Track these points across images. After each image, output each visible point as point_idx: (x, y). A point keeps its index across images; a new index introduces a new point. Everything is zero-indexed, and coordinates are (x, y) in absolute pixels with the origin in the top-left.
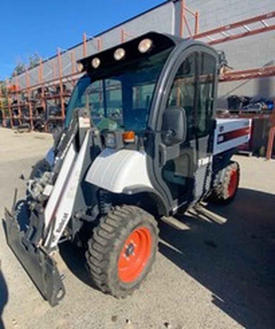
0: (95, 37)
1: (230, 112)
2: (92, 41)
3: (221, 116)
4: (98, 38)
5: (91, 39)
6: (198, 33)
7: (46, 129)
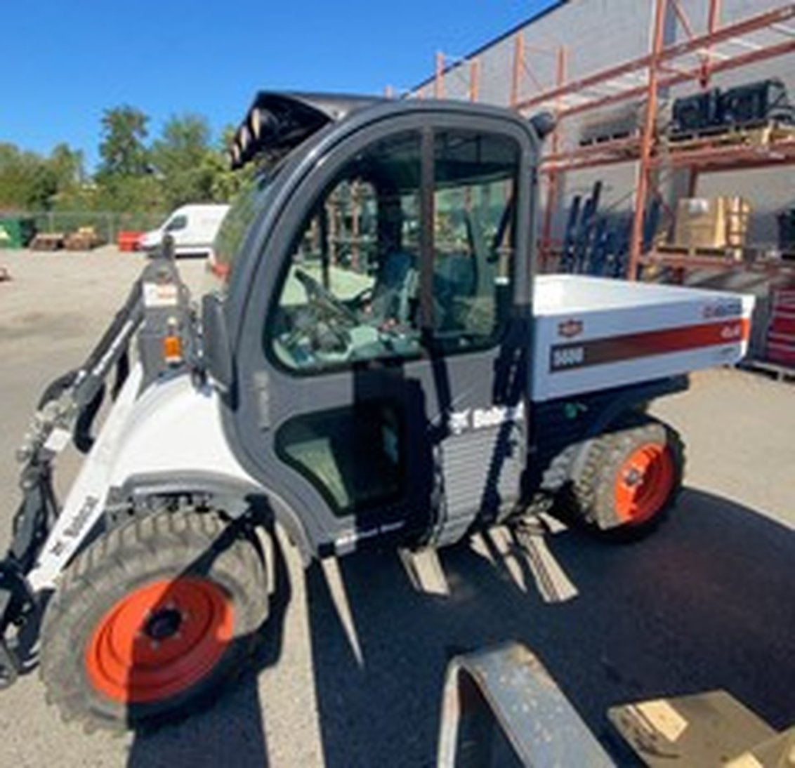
0: (468, 58)
1: (785, 257)
2: (459, 69)
3: (755, 266)
4: (475, 60)
5: (457, 64)
6: (715, 29)
7: (354, 265)
